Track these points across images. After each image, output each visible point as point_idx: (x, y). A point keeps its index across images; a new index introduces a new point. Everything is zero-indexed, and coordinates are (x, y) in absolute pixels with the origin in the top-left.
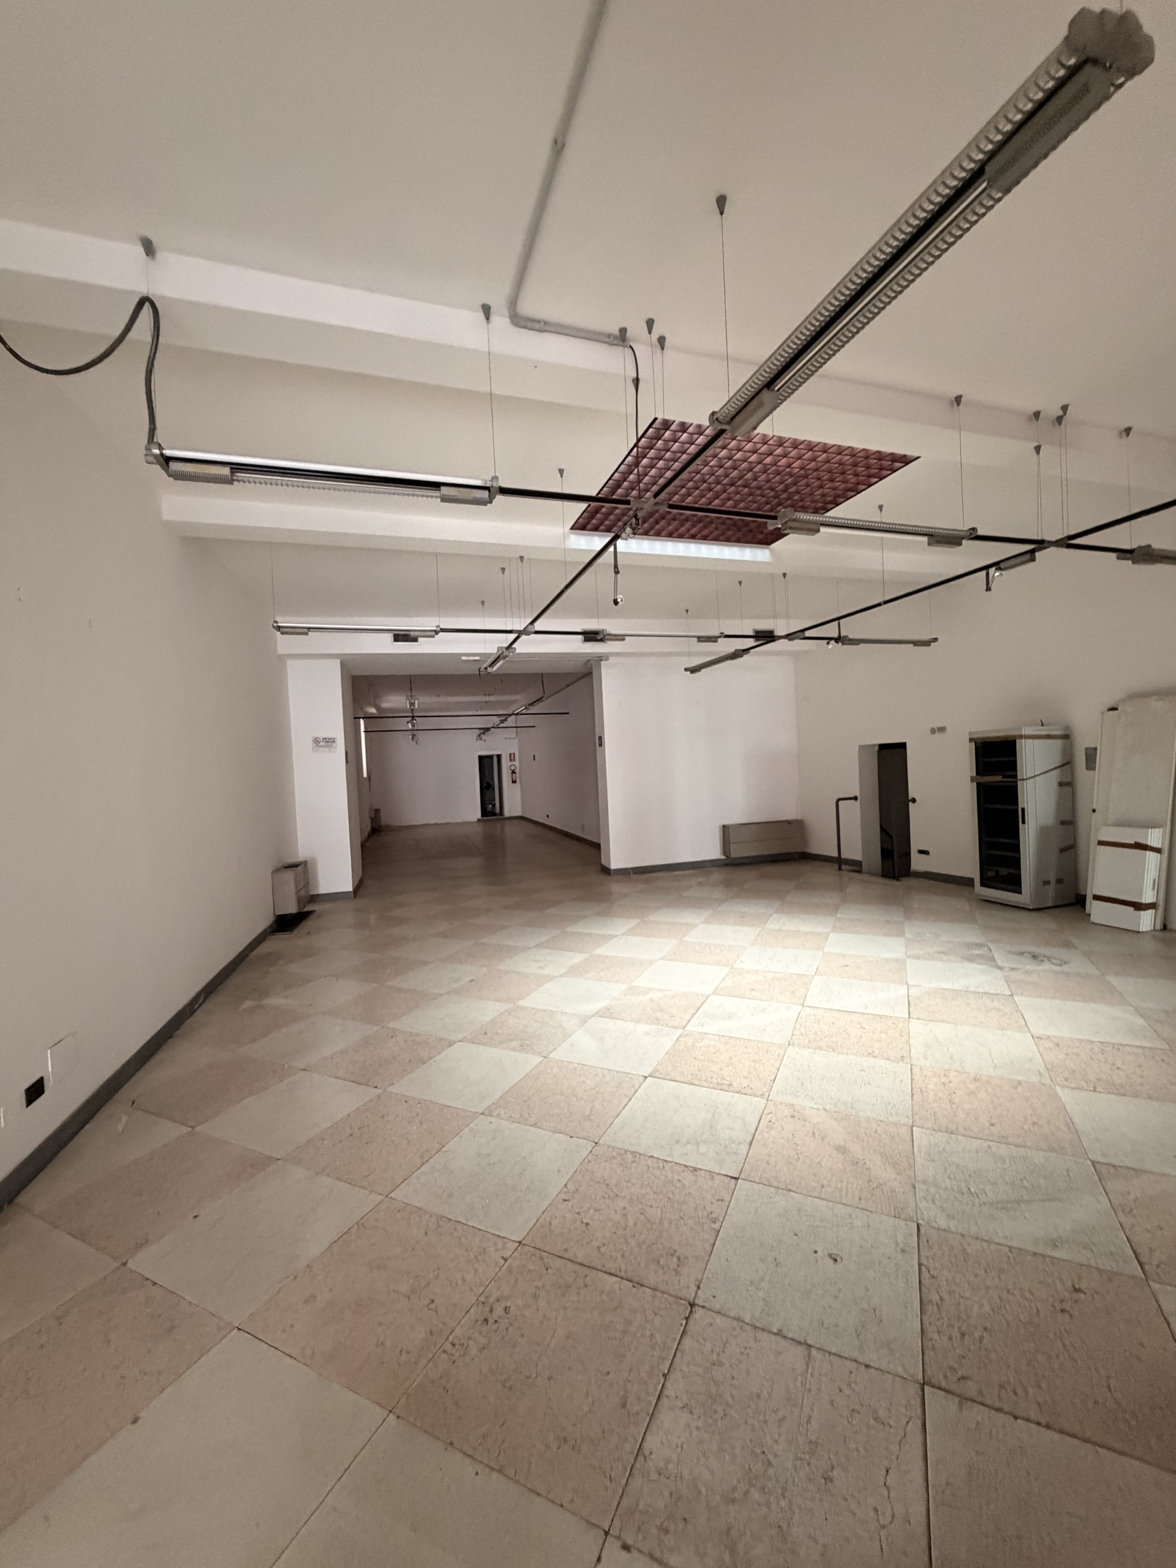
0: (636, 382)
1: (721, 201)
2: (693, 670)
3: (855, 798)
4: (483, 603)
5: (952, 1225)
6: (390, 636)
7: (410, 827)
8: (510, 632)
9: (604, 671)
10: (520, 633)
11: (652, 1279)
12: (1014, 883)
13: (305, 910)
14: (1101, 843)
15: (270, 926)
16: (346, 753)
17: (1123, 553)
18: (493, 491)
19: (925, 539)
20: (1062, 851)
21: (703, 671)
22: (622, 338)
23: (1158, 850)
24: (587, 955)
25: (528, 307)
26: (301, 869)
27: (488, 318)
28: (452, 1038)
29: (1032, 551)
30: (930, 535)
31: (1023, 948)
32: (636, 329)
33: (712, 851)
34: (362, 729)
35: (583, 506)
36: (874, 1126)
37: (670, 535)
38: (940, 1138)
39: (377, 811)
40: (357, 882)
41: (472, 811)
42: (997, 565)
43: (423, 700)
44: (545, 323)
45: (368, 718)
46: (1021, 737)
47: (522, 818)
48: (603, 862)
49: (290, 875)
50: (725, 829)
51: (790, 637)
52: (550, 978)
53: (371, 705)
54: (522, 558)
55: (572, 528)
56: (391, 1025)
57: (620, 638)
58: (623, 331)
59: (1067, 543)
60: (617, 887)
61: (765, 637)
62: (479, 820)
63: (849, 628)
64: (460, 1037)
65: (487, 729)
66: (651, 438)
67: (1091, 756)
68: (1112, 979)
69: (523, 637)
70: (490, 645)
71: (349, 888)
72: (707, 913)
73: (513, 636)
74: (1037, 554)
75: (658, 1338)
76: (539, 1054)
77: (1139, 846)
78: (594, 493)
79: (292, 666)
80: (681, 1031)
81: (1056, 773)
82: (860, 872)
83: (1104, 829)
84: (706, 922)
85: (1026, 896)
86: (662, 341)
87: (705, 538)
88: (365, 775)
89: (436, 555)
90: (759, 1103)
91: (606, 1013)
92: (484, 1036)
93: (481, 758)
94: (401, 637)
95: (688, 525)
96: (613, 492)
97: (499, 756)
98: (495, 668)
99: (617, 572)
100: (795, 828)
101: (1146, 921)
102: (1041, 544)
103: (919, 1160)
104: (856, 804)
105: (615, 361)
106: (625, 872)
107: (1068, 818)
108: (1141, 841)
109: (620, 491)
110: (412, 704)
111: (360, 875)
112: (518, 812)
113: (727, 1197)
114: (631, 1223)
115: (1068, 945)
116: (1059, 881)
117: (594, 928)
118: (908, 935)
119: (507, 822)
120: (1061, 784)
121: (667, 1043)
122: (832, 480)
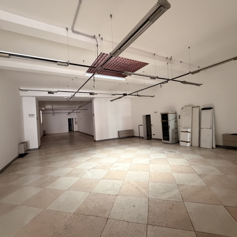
0: (97, 45)
1: (111, 16)
2: (112, 101)
3: (142, 125)
4: (68, 86)
5: (154, 198)
6: (47, 92)
7: (52, 134)
8: (74, 92)
9: (94, 101)
10: (76, 92)
11: (100, 215)
12: (168, 139)
13: (27, 153)
14: (181, 131)
15: (18, 157)
16: (37, 118)
17: (182, 82)
18: (68, 64)
19: (150, 78)
20: (176, 133)
21: (114, 101)
22: (94, 37)
23: (190, 132)
24: (90, 157)
25: (76, 29)
26: (26, 144)
27: (67, 30)
28: (60, 176)
29: (167, 81)
30: (150, 77)
31: (169, 150)
32: (97, 36)
33: (116, 136)
34: (41, 113)
35: (88, 68)
36: (142, 183)
37: (106, 75)
38: (153, 183)
39: (44, 131)
40: (39, 146)
41: (67, 130)
42: (162, 83)
43: (55, 107)
44: (79, 33)
45: (42, 110)
46: (168, 113)
47: (78, 131)
48: (94, 139)
49: (23, 145)
50: (118, 132)
51: (129, 95)
52: (82, 162)
53: (43, 108)
54: (76, 77)
55: (86, 72)
56: (47, 175)
57: (97, 94)
58: (94, 36)
59: (172, 80)
60: (97, 144)
61: (125, 95)
62: (68, 132)
63: (139, 93)
64: (62, 176)
65: (70, 113)
66: (101, 56)
67: (179, 116)
68: (183, 155)
69: (77, 93)
70: (69, 95)
71: (37, 147)
72: (115, 148)
73: (74, 93)
74: (168, 81)
75: (101, 226)
76: (79, 177)
77: (187, 132)
78: (90, 66)
79: (23, 98)
80: (108, 170)
81: (174, 119)
82: (143, 139)
83: (182, 129)
84: (114, 149)
85: (170, 142)
86: (102, 38)
87: (113, 76)
88: (42, 123)
89: (58, 76)
90: (122, 181)
91: (94, 168)
92: (68, 175)
93: (69, 119)
94: (50, 93)
95: (109, 73)
96: (94, 66)
97: (73, 119)
98: (71, 99)
99: (94, 81)
100: (131, 131)
101: (188, 144)
102: (169, 80)
103: (150, 188)
104: (142, 126)
105: (93, 41)
106: (99, 141)
107: (176, 127)
108: (187, 131)
109: (96, 65)
110: (53, 107)
111: (40, 144)
112: (77, 130)
113: (115, 199)
114: (97, 206)
115: (176, 149)
116: (175, 139)
117: (92, 152)
118: (151, 150)
119: (75, 132)
120: (175, 122)
121: (106, 172)
122: (135, 66)
